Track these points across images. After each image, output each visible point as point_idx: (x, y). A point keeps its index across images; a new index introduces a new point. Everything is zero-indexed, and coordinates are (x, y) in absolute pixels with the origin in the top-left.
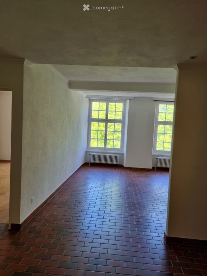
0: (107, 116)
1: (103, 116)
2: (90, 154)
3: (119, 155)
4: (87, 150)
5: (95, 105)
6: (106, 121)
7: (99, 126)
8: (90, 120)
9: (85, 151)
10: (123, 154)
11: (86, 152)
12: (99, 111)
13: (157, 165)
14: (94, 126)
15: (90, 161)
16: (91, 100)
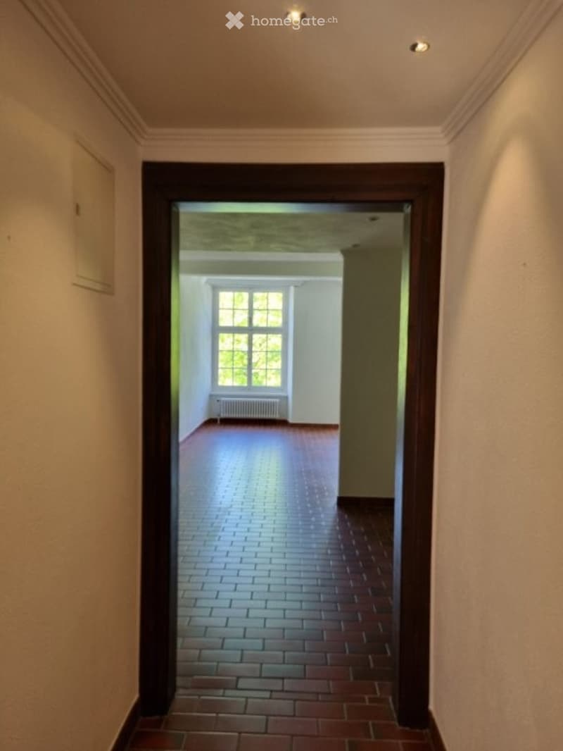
0: (250, 320)
1: (242, 320)
2: (218, 401)
3: (277, 400)
4: (213, 393)
5: (226, 298)
6: (251, 330)
7: (236, 342)
8: (216, 330)
9: (209, 395)
10: (287, 398)
11: (211, 396)
12: (234, 309)
14: (225, 341)
15: (219, 415)
16: (216, 289)
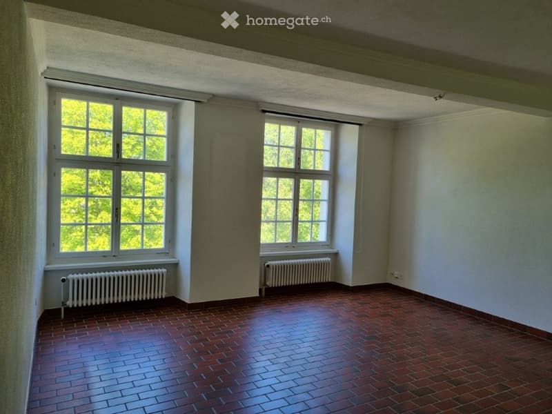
0: (118, 147)
2: (64, 280)
3: (164, 270)
8: (56, 161)
9: (42, 272)
10: (177, 264)
11: (46, 272)
12: (88, 129)
13: (268, 283)
15: (63, 304)
16: (55, 93)
